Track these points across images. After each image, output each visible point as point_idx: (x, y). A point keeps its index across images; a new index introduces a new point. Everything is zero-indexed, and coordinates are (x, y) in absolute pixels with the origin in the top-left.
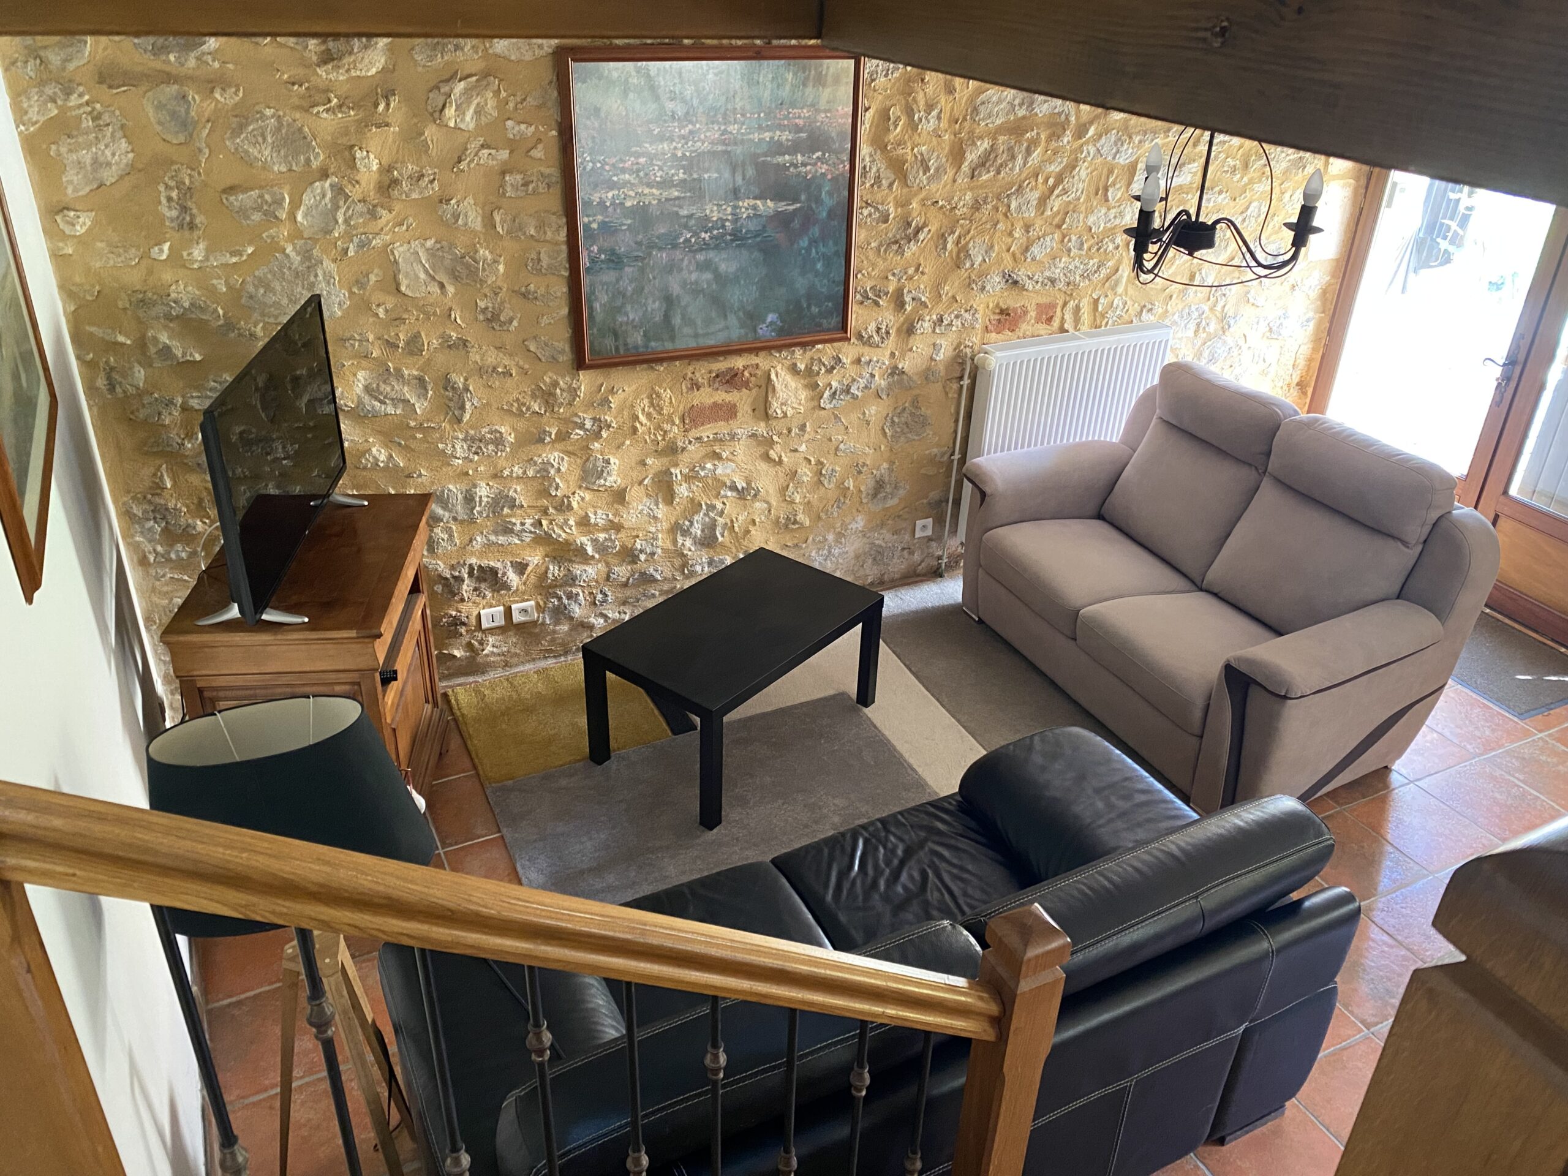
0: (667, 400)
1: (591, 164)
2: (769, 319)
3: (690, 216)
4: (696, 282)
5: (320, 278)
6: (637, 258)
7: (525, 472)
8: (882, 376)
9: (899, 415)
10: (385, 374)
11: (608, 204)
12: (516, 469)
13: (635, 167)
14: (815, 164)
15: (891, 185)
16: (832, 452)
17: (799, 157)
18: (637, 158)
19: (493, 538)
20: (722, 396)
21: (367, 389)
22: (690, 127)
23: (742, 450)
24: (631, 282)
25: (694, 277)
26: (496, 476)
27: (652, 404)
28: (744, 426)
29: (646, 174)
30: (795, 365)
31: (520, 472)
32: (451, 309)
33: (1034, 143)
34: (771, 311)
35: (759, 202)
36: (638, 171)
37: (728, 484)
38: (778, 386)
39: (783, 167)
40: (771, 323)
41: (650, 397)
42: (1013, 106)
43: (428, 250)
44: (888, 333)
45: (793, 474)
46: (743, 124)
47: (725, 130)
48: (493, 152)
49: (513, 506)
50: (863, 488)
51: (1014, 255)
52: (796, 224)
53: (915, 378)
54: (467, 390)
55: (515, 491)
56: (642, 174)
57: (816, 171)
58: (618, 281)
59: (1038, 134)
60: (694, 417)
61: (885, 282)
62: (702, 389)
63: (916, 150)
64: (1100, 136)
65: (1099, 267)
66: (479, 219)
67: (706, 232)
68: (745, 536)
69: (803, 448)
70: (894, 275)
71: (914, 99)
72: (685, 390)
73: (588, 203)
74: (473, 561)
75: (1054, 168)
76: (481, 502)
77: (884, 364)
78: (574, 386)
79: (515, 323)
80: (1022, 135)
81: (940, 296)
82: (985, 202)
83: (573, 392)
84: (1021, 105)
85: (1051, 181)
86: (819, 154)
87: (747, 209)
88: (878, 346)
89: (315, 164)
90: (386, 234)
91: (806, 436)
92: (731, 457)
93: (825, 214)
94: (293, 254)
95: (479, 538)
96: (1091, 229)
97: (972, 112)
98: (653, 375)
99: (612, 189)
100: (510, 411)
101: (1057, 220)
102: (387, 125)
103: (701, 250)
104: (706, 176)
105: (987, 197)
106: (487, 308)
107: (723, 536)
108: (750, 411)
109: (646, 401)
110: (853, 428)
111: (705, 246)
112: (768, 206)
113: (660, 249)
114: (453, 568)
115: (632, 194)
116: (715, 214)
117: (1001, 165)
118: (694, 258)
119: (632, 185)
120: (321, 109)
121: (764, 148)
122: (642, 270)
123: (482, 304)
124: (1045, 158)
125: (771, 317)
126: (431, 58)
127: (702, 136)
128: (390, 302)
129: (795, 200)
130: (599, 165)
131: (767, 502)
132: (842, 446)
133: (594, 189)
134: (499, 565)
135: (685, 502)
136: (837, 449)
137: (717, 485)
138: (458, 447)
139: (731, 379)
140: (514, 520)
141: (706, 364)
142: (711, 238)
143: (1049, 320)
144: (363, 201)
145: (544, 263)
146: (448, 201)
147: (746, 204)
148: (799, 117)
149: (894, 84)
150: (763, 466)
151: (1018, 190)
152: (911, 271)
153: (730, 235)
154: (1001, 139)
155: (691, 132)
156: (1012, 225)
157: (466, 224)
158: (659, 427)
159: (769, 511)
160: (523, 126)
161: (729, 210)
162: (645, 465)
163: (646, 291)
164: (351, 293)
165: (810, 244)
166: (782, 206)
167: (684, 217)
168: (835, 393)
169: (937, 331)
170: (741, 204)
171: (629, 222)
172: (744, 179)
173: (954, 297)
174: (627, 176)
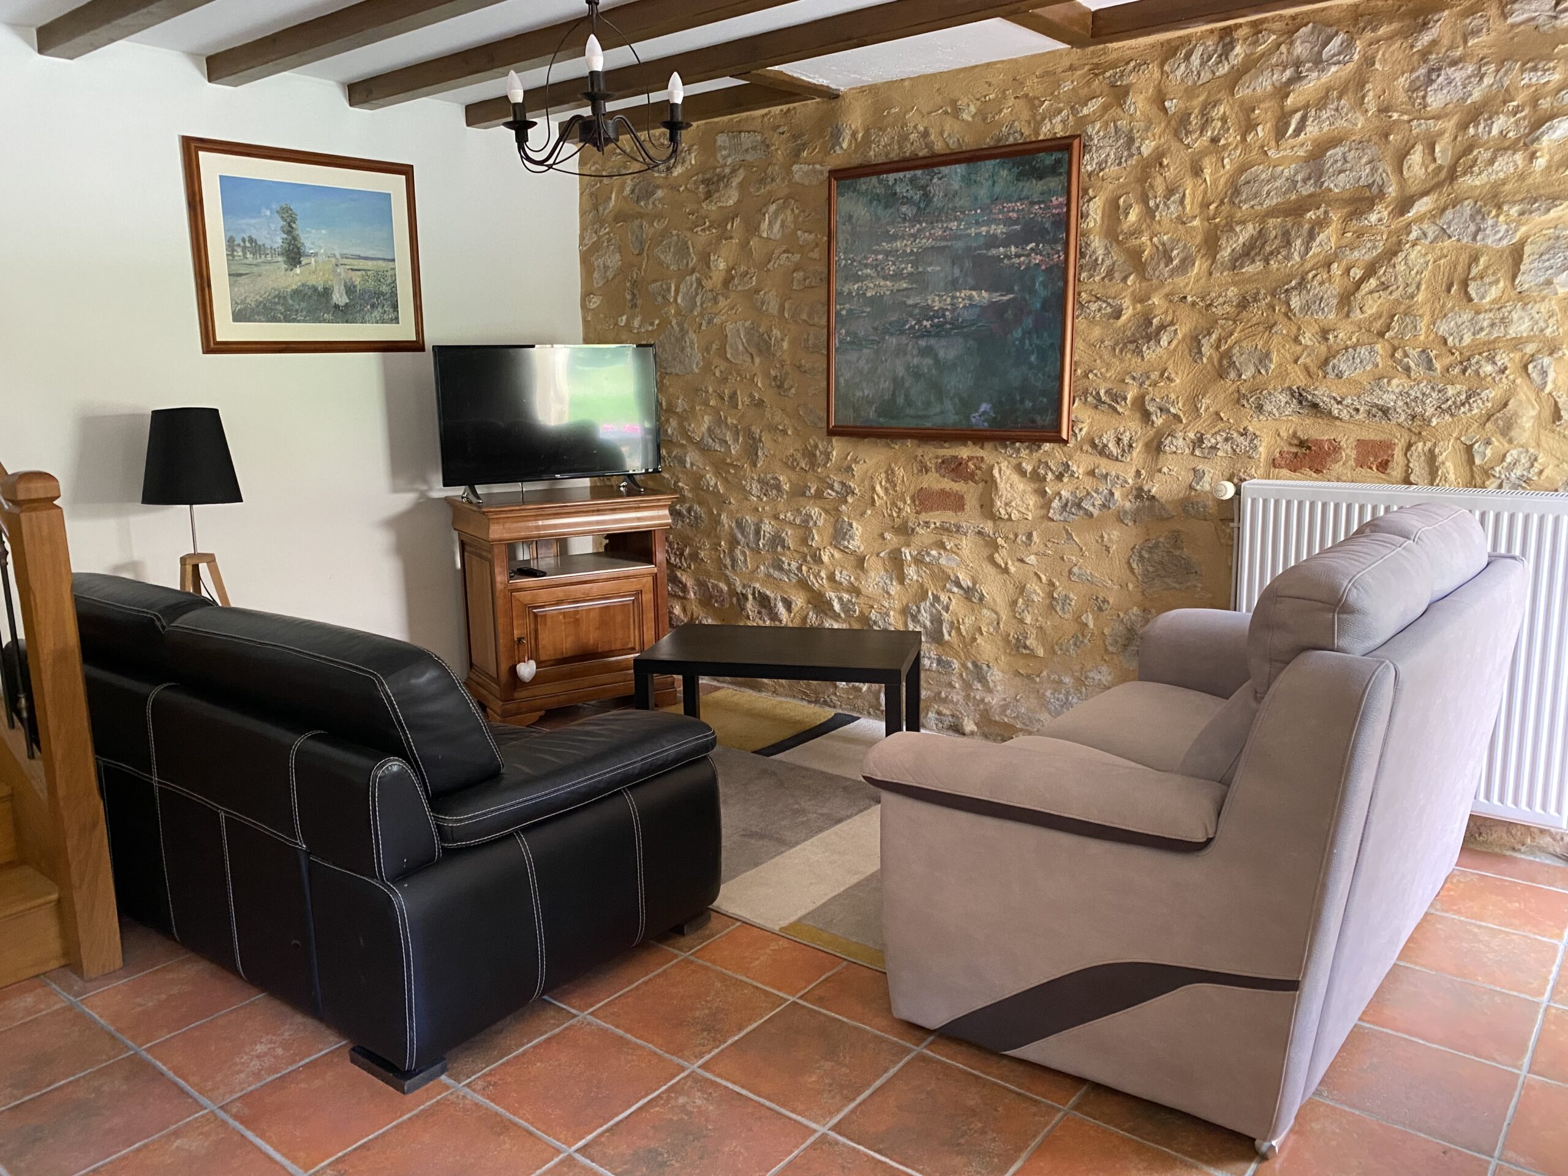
0: (900, 478)
1: (844, 262)
2: (982, 409)
3: (915, 305)
4: (918, 367)
5: (688, 343)
6: (873, 342)
7: (794, 520)
8: (1125, 496)
9: (1150, 550)
10: (720, 422)
11: (854, 294)
12: (789, 515)
13: (875, 263)
14: (1028, 255)
15: (1125, 279)
16: (1065, 573)
17: (1013, 249)
18: (876, 255)
19: (771, 571)
20: (947, 484)
21: (709, 430)
22: (918, 226)
23: (967, 545)
24: (867, 362)
25: (916, 361)
26: (776, 517)
27: (888, 480)
28: (970, 519)
29: (883, 269)
30: (1020, 464)
31: (792, 518)
32: (755, 375)
33: (1321, 224)
34: (986, 401)
35: (974, 293)
36: (877, 266)
37: (953, 578)
38: (1001, 485)
39: (998, 259)
40: (984, 413)
41: (886, 472)
42: (1295, 183)
43: (746, 328)
44: (1130, 446)
45: (1022, 589)
46: (963, 220)
47: (947, 227)
48: (790, 255)
49: (783, 547)
50: (1106, 631)
51: (1306, 368)
52: (1009, 315)
53: (1168, 507)
54: (760, 440)
55: (787, 534)
56: (879, 269)
57: (1030, 262)
58: (858, 360)
59: (1326, 212)
60: (925, 500)
61: (1123, 386)
62: (930, 474)
63: (1155, 240)
64: (1444, 210)
65: (1468, 397)
66: (777, 307)
67: (927, 320)
68: (972, 642)
69: (1032, 559)
70: (1134, 378)
71: (1151, 186)
72: (916, 471)
73: (840, 294)
74: (757, 585)
75: (1362, 255)
76: (764, 536)
77: (1126, 482)
78: (829, 450)
79: (793, 391)
80: (1302, 215)
81: (1198, 410)
82: (1255, 300)
83: (827, 456)
84: (1305, 181)
85: (1357, 273)
86: (1033, 245)
87: (963, 299)
88: (1117, 459)
89: (691, 265)
90: (723, 315)
91: (1034, 548)
92: (955, 549)
93: (1038, 305)
94: (675, 326)
95: (762, 568)
96: (1445, 341)
97: (1233, 194)
98: (891, 453)
99: (858, 282)
100: (786, 463)
101: (1378, 325)
102: (731, 238)
103: (923, 336)
104: (929, 269)
105: (1258, 293)
106: (776, 377)
107: (950, 635)
108: (978, 506)
109: (883, 475)
110: (1089, 550)
111: (926, 334)
112: (983, 297)
113: (891, 334)
114: (744, 587)
115: (871, 285)
116: (937, 304)
117: (1272, 253)
118: (917, 343)
119: (872, 277)
120: (699, 229)
121: (981, 241)
122: (877, 352)
123: (773, 373)
124: (1344, 242)
125: (984, 407)
126: (759, 189)
127: (927, 234)
128: (723, 366)
129: (1010, 291)
130: (849, 262)
131: (996, 613)
132: (1075, 570)
133: (845, 282)
134: (772, 596)
135: (916, 587)
136: (1070, 572)
137: (944, 578)
138: (754, 486)
139: (956, 469)
140: (784, 559)
141: (933, 449)
142: (932, 326)
143: (1384, 466)
144: (711, 291)
145: (811, 342)
146: (759, 292)
147: (963, 295)
148: (1013, 210)
149: (1130, 173)
150: (989, 569)
151: (1300, 284)
152: (1155, 375)
153: (950, 324)
154: (1271, 222)
155: (918, 230)
156: (1299, 329)
157: (767, 310)
158: (894, 504)
159: (998, 624)
160: (806, 234)
161: (949, 300)
162: (884, 539)
163: (879, 371)
164: (703, 357)
165: (1024, 334)
166: (996, 297)
167: (910, 306)
168: (1066, 505)
169: (1197, 452)
170: (958, 294)
171: (868, 310)
172: (961, 271)
173: (1217, 414)
174: (869, 271)
